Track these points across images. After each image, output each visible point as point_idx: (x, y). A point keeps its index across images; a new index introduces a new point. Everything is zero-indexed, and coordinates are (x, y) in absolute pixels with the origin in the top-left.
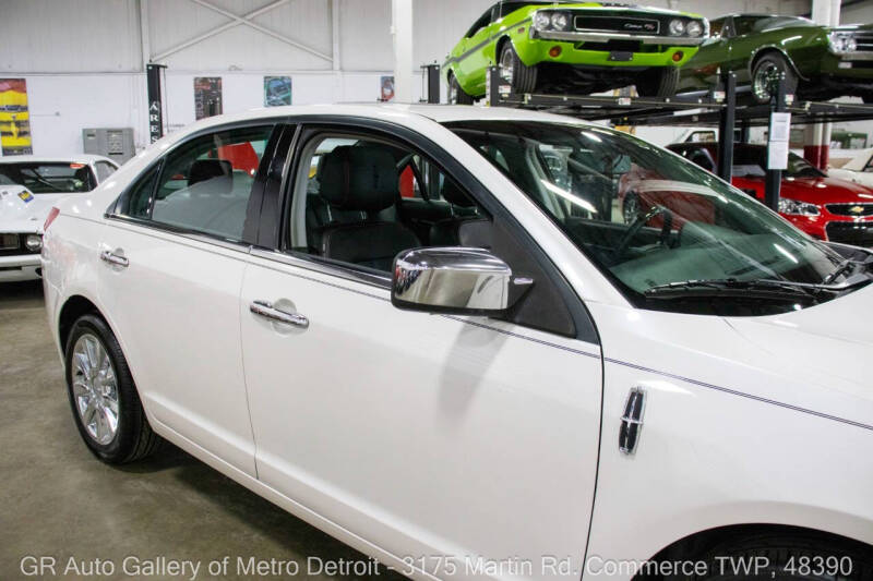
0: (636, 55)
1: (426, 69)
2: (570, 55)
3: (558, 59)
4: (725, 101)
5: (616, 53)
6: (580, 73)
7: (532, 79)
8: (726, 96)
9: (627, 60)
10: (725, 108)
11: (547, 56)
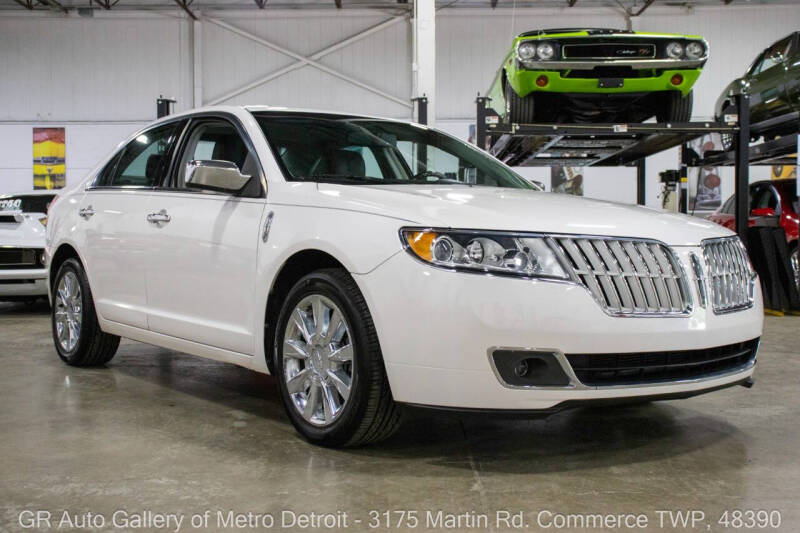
0: (627, 80)
1: (416, 103)
2: (557, 83)
3: (547, 88)
4: (738, 124)
5: (604, 79)
6: (577, 102)
7: (529, 109)
8: (739, 118)
9: (618, 86)
10: (739, 131)
11: (536, 87)
